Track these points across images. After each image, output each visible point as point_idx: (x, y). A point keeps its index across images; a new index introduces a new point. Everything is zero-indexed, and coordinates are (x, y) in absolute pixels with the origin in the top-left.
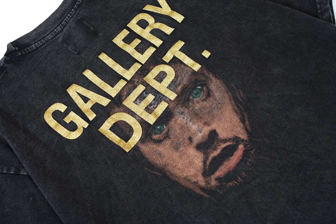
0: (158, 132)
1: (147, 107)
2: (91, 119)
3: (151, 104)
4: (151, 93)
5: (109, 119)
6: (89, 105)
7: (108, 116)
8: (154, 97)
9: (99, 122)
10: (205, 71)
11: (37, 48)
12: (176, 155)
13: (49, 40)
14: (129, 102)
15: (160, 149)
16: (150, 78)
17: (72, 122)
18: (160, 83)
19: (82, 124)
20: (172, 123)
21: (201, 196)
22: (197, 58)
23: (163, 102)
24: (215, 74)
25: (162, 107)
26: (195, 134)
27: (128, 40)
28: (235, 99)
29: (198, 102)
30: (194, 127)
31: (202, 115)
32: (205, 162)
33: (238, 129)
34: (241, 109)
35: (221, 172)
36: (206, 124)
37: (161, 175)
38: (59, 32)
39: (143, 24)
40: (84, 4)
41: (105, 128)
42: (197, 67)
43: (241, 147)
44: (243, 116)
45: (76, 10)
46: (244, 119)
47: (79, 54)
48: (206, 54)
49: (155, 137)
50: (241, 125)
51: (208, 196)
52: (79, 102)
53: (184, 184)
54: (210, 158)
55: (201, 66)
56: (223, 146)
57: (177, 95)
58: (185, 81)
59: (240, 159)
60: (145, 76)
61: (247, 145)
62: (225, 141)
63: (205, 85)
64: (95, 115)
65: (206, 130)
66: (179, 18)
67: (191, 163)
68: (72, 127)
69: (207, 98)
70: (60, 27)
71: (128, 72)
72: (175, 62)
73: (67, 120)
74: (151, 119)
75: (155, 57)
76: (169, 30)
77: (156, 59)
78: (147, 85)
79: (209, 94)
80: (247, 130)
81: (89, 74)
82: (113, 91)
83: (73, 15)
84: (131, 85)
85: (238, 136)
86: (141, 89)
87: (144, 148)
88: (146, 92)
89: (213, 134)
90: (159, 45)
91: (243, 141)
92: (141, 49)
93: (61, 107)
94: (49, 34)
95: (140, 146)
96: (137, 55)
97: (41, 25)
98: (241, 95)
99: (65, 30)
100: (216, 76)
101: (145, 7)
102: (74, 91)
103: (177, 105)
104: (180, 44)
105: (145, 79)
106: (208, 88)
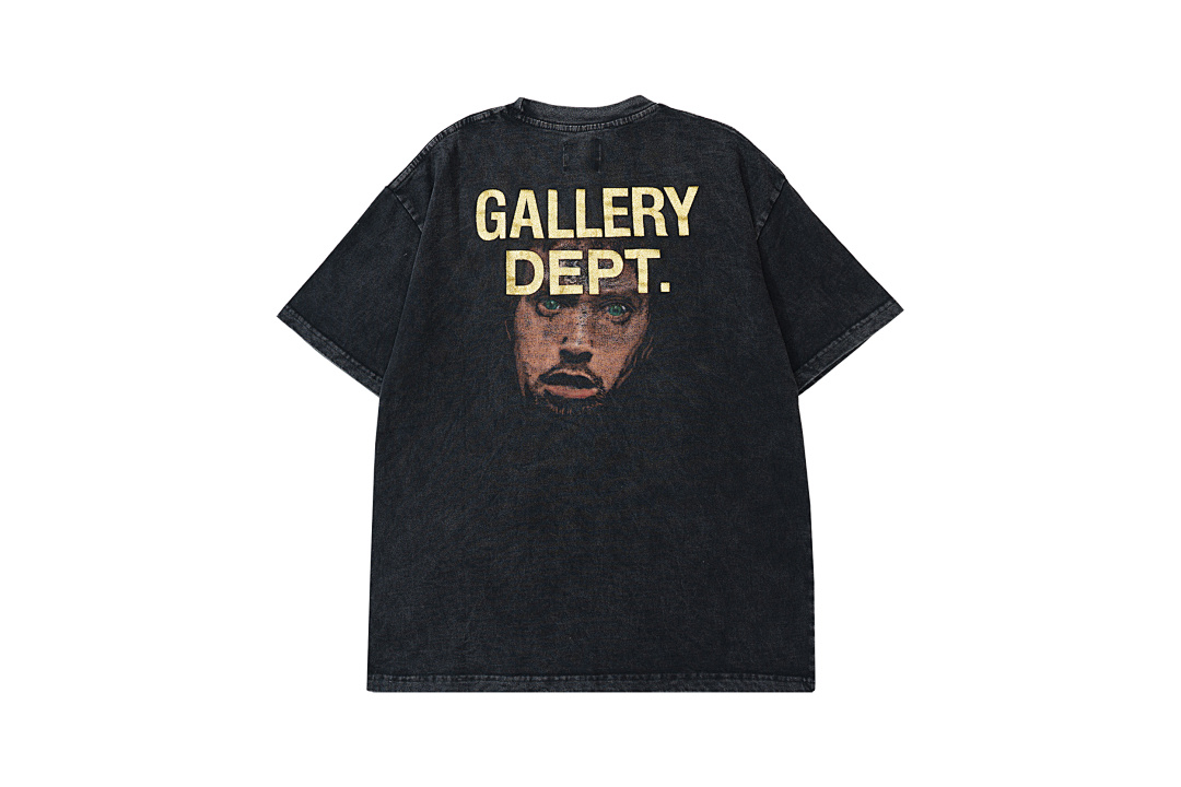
0: (548, 306)
1: (565, 276)
2: (512, 235)
3: (569, 277)
4: (581, 268)
5: (525, 252)
6: (525, 223)
8: (579, 274)
9: (515, 245)
10: (645, 300)
11: (538, 127)
12: (540, 338)
13: (557, 130)
14: (555, 256)
15: (534, 320)
16: (596, 255)
17: (496, 221)
18: (599, 268)
19: (501, 232)
20: (567, 311)
21: (520, 389)
22: (653, 284)
23: (581, 287)
24: (650, 312)
25: (577, 290)
26: (574, 340)
27: (617, 202)
28: (639, 350)
29: (607, 319)
30: (579, 335)
31: (596, 332)
32: (553, 369)
33: (611, 376)
34: (632, 363)
35: (555, 389)
36: (592, 343)
37: (510, 340)
38: (572, 131)
39: (648, 201)
40: (617, 129)
41: (513, 256)
42: (643, 289)
43: (595, 390)
45: (605, 127)
46: (625, 373)
47: (565, 169)
48: (665, 287)
49: (541, 307)
50: (617, 374)
51: (524, 394)
52: (520, 211)
53: (518, 365)
54: (561, 371)
55: (647, 292)
56: (583, 374)
57: (598, 293)
58: (619, 290)
59: (582, 398)
60: (594, 249)
61: (601, 394)
62: (589, 372)
63: (632, 312)
64: (518, 236)
65: (586, 347)
66: (684, 230)
67: (543, 357)
68: (491, 226)
69: (618, 323)
70: (578, 128)
71: (584, 230)
72: (632, 265)
73: (494, 216)
74: (555, 289)
75: (622, 242)
76: (661, 231)
77: (619, 245)
78: (586, 258)
79: (623, 323)
80: (615, 384)
81: (553, 195)
82: (554, 233)
83: (599, 129)
84: (575, 243)
85: (603, 379)
86: (578, 255)
87: (523, 305)
88: (578, 263)
89: (588, 356)
90: (637, 236)
91: (602, 388)
92: (619, 222)
93: (502, 201)
94: (563, 124)
95: (523, 300)
96: (609, 224)
97: (565, 108)
98: (648, 352)
99: (578, 134)
100: (648, 315)
101: (667, 187)
102: (527, 197)
103: (589, 302)
104: (655, 254)
105: (590, 251)
106: (630, 316)
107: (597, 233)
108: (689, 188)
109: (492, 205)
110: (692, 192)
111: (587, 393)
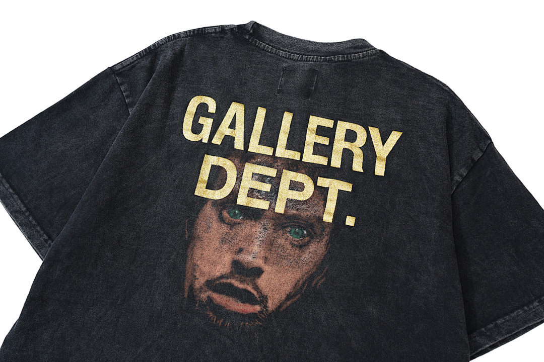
0: (232, 214)
1: (255, 189)
2: (214, 141)
3: (259, 191)
4: (272, 185)
5: (222, 159)
6: (229, 132)
7: (225, 156)
8: (269, 191)
9: (215, 150)
10: (328, 230)
11: (263, 50)
12: (216, 244)
13: (279, 55)
14: (250, 169)
15: (215, 225)
16: (289, 176)
17: (202, 126)
18: (289, 189)
19: (204, 136)
20: (249, 223)
21: (184, 289)
22: (339, 215)
23: (268, 203)
24: (330, 242)
25: (263, 205)
26: (249, 253)
27: (321, 131)
28: (311, 277)
29: (286, 239)
30: (256, 248)
31: (273, 250)
32: (222, 277)
33: (277, 296)
34: (301, 289)
35: (220, 299)
36: (266, 259)
37: (187, 239)
38: (293, 59)
39: (351, 136)
40: (335, 64)
41: (211, 160)
42: (328, 218)
43: (258, 308)
44: (295, 295)
45: (325, 60)
46: (292, 298)
47: (279, 92)
48: (350, 221)
49: (225, 214)
50: (284, 297)
51: (186, 296)
52: (227, 121)
53: (188, 266)
54: (229, 281)
55: (331, 222)
56: (250, 288)
57: (283, 213)
58: (304, 214)
59: (244, 313)
60: (289, 170)
61: (263, 314)
62: (256, 288)
63: (312, 238)
64: (219, 143)
65: (259, 262)
66: (380, 169)
67: (214, 264)
68: (197, 128)
69: (297, 246)
70: (299, 57)
71: (283, 150)
72: (322, 192)
73: (202, 120)
74: (242, 200)
75: (317, 169)
76: (357, 166)
77: (314, 171)
78: (279, 177)
79: (302, 247)
80: (280, 306)
81: (261, 113)
82: (255, 147)
83: (318, 62)
84: (272, 161)
85: (269, 298)
86: (272, 172)
87: (208, 209)
88: (271, 180)
89: (258, 272)
90: (333, 166)
91: (265, 307)
92: (319, 149)
93: (212, 108)
94: (286, 51)
95: (209, 203)
96: (308, 150)
98: (320, 281)
99: (298, 63)
100: (328, 244)
101: (372, 128)
102: (236, 110)
103: (273, 219)
104: (347, 187)
105: (285, 171)
106: (309, 242)
107: (295, 156)
108: (393, 133)
109: (202, 110)
110: (395, 137)
111: (249, 309)
